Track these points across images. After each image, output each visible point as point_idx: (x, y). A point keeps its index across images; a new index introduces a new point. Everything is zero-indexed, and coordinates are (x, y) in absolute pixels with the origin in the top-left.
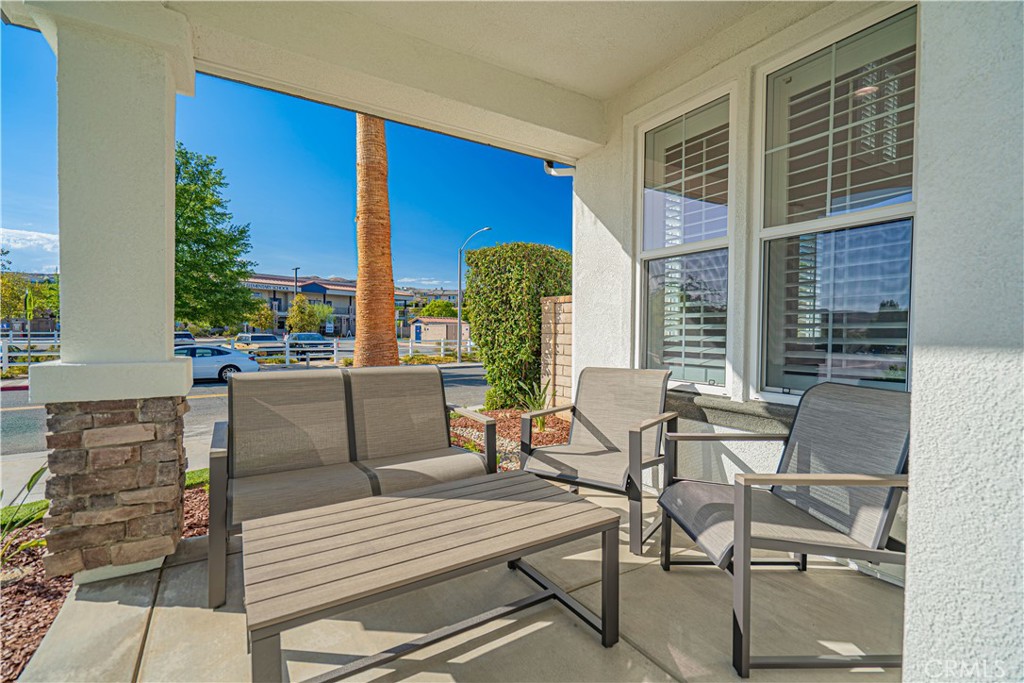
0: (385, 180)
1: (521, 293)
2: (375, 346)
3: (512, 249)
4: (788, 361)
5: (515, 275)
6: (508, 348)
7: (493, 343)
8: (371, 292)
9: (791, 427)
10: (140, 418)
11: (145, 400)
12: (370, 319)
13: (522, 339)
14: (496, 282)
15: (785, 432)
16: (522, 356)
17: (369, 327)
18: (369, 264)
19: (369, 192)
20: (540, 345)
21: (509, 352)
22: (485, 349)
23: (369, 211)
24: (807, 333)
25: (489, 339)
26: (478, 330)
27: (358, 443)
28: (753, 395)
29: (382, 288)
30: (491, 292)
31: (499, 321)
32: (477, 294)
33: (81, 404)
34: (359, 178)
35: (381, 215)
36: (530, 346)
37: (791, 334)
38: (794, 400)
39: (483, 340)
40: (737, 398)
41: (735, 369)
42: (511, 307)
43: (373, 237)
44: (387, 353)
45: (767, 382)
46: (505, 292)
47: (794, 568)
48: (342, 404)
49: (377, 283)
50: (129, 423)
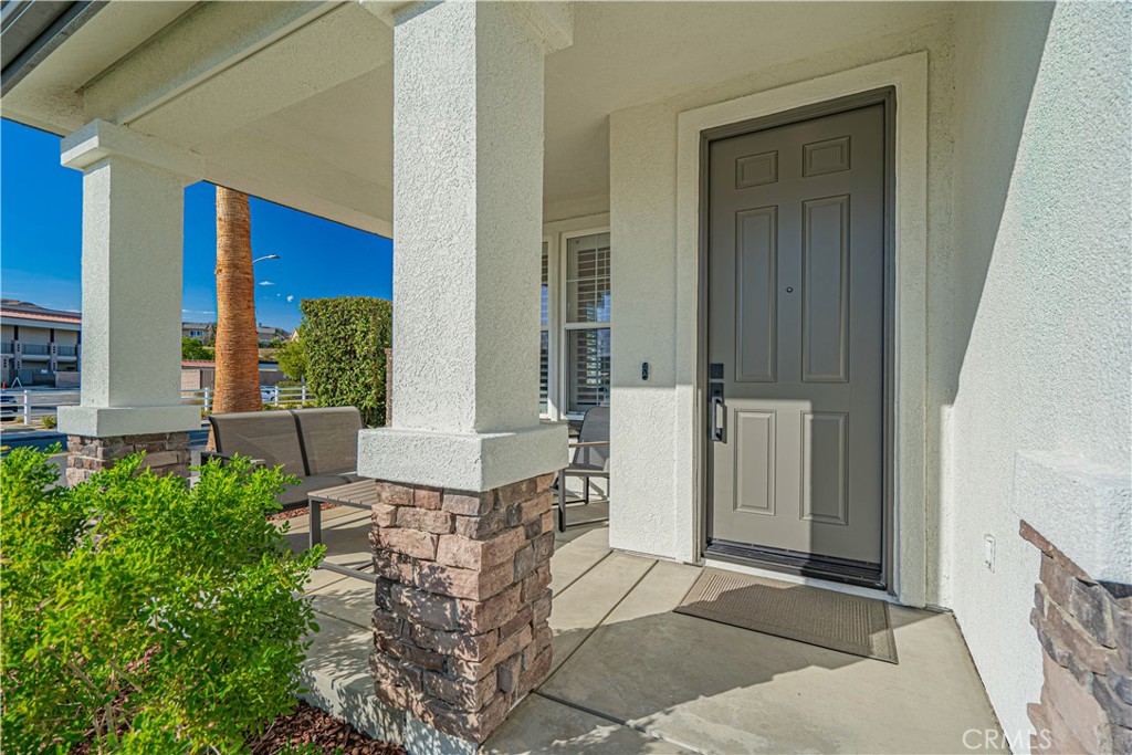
0: (249, 237)
1: (367, 344)
2: (241, 395)
3: (357, 302)
4: (580, 397)
5: (360, 326)
6: (352, 396)
7: (334, 391)
8: (237, 343)
9: (580, 431)
10: (167, 447)
11: (171, 434)
12: (236, 369)
13: (368, 387)
14: (339, 333)
15: (576, 433)
16: (368, 402)
17: (235, 377)
18: (235, 316)
19: (233, 248)
20: (385, 392)
21: (353, 399)
22: (324, 397)
23: (233, 266)
24: (593, 381)
25: (330, 387)
26: (316, 379)
27: (310, 464)
28: (563, 417)
29: (248, 339)
30: (333, 342)
31: (343, 370)
32: (316, 342)
33: (124, 437)
34: (220, 232)
35: (247, 270)
36: (375, 394)
37: (584, 382)
38: (581, 418)
39: (322, 388)
40: (555, 419)
41: (553, 402)
42: (355, 357)
43: (239, 291)
44: (254, 401)
45: (570, 409)
46: (350, 342)
47: (583, 503)
48: (296, 435)
49: (243, 334)
50: (161, 450)
